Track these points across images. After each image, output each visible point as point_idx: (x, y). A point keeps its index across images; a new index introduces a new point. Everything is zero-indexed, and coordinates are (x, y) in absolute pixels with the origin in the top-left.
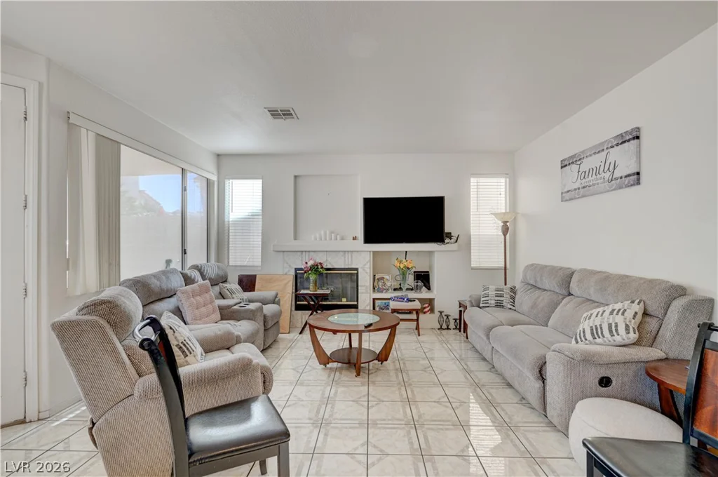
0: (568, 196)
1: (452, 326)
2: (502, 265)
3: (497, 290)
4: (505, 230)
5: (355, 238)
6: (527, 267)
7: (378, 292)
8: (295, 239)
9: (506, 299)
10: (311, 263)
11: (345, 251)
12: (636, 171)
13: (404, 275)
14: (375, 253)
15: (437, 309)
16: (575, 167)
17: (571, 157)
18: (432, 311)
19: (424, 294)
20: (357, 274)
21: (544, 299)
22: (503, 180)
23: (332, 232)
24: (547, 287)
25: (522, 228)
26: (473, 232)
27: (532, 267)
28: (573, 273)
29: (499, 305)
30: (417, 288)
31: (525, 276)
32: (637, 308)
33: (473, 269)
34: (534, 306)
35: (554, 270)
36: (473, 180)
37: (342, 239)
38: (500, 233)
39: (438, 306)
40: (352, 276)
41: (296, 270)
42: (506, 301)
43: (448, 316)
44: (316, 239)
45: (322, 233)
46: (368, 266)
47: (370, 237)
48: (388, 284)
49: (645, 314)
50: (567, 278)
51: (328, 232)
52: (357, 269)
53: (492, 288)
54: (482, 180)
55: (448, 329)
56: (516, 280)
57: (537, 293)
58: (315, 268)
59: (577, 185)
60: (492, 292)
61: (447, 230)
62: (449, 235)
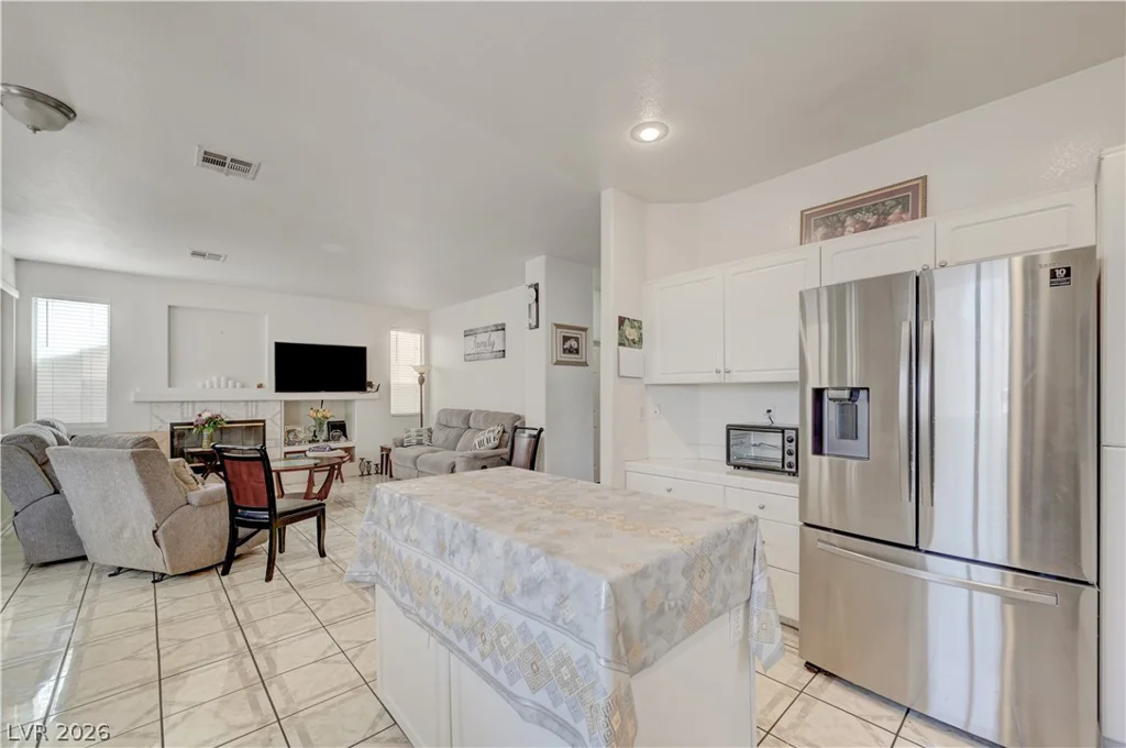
0: (468, 358)
1: (373, 471)
2: (418, 410)
3: (418, 431)
4: (422, 381)
5: (260, 386)
6: (440, 411)
7: (289, 445)
8: (170, 386)
9: (426, 438)
10: (206, 415)
11: (247, 401)
12: (501, 349)
13: (321, 424)
14: (286, 403)
15: (357, 458)
16: (472, 338)
17: (471, 330)
18: (351, 460)
19: (343, 443)
20: (264, 427)
21: (454, 432)
22: (419, 336)
23: (228, 379)
24: (455, 424)
25: (435, 380)
26: (393, 381)
27: (445, 411)
28: (470, 415)
29: (420, 443)
30: (334, 439)
31: (439, 419)
32: (500, 428)
33: (394, 416)
34: (447, 439)
35: (459, 412)
36: (393, 333)
37: (243, 386)
38: (417, 382)
39: (358, 454)
40: (256, 428)
41: (172, 425)
42: (425, 439)
43: (369, 462)
44: (204, 386)
45: (215, 379)
46: (279, 416)
47: (282, 385)
48: (301, 436)
49: (504, 432)
50: (467, 417)
51: (223, 379)
52: (263, 421)
53: (413, 430)
54: (401, 334)
55: (369, 474)
56: (431, 423)
57: (449, 430)
58: (212, 421)
59: (474, 351)
60: (413, 433)
61: (368, 379)
62: (371, 385)
